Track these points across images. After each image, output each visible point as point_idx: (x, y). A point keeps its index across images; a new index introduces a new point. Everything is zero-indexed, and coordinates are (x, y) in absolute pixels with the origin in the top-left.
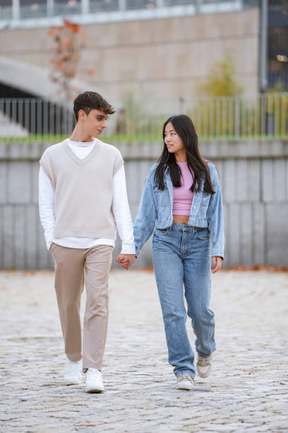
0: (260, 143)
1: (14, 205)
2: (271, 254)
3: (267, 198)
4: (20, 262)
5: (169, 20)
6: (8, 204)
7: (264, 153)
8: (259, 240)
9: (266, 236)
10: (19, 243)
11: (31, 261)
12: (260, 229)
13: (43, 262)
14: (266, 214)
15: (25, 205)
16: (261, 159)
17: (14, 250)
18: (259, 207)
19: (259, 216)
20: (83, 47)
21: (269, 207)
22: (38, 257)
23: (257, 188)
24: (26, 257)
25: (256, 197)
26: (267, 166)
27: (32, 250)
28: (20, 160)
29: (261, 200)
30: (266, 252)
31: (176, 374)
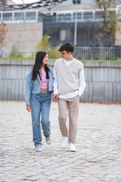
0: (92, 62)
1: (12, 79)
2: (94, 98)
3: (94, 80)
4: (13, 98)
5: (16, 24)
6: (10, 79)
7: (93, 66)
8: (91, 93)
9: (93, 92)
10: (13, 92)
11: (17, 97)
12: (91, 89)
13: (21, 98)
14: (93, 85)
15: (15, 80)
16: (92, 67)
17: (11, 94)
18: (91, 83)
19: (91, 86)
20: (7, 30)
21: (94, 83)
22: (19, 96)
23: (90, 76)
24: (15, 96)
25: (90, 80)
26: (94, 70)
27: (17, 94)
28: (14, 65)
29: (92, 81)
30: (93, 97)
31: (35, 146)
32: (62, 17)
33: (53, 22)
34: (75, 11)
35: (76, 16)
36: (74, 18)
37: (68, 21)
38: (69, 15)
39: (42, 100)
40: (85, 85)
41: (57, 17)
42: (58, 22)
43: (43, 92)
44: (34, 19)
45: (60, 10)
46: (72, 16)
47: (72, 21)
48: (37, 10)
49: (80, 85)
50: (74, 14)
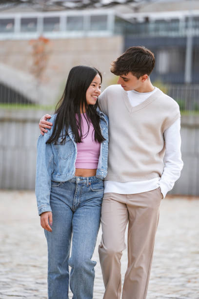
32: (161, 26)
33: (143, 35)
34: (188, 13)
35: (191, 23)
36: (186, 27)
37: (173, 34)
38: (176, 21)
39: (77, 201)
40: (180, 165)
41: (152, 26)
42: (153, 34)
43: (78, 180)
44: (104, 28)
45: (158, 10)
46: (182, 24)
47: (182, 33)
48: (111, 12)
49: (167, 164)
50: (187, 19)
